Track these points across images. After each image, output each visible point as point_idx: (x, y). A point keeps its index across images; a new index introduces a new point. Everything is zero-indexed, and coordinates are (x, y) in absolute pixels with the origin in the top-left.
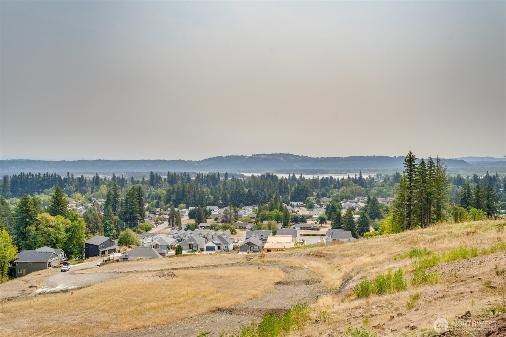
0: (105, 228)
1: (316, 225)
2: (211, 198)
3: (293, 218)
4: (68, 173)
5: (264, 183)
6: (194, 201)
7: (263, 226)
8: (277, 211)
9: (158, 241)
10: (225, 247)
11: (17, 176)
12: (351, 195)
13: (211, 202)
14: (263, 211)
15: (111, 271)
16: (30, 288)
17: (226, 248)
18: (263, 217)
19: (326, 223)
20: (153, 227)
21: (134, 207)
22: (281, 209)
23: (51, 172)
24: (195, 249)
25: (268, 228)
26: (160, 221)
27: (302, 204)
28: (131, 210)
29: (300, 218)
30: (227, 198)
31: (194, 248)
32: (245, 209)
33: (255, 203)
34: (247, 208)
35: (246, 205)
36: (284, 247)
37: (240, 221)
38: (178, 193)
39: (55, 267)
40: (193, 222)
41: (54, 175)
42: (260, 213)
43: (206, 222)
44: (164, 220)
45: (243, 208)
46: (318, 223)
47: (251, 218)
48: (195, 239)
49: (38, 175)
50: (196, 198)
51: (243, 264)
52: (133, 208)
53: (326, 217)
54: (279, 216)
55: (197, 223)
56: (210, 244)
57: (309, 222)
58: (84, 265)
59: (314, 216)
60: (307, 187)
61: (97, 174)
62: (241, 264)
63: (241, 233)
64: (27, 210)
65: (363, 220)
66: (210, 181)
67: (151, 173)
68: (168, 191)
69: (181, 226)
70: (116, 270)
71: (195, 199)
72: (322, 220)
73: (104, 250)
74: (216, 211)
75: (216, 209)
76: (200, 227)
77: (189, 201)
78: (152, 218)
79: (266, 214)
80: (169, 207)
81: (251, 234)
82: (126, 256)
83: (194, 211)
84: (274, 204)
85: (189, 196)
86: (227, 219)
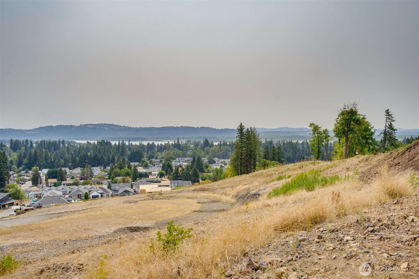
1: (157, 179)
2: (62, 161)
7: (118, 181)
8: (126, 169)
9: (49, 194)
10: (107, 195)
12: (174, 156)
13: (63, 164)
14: (115, 169)
18: (116, 174)
19: (164, 177)
26: (21, 182)
27: (138, 164)
29: (144, 174)
30: (76, 161)
31: (82, 198)
33: (100, 164)
34: (95, 168)
35: (94, 166)
36: (161, 190)
37: (94, 178)
38: (30, 157)
40: (55, 180)
42: (113, 171)
43: (66, 180)
46: (159, 177)
47: (103, 176)
50: (48, 161)
53: (164, 172)
54: (129, 173)
55: (59, 181)
56: (95, 194)
57: (150, 177)
59: (153, 173)
60: (141, 151)
65: (194, 174)
66: (52, 147)
70: (47, 213)
71: (47, 163)
72: (161, 175)
73: (4, 204)
75: (68, 170)
76: (63, 184)
77: (42, 164)
78: (12, 180)
79: (118, 172)
80: (23, 170)
81: (116, 187)
82: (39, 204)
83: (52, 172)
84: (122, 163)
85: (41, 160)
86: (84, 177)
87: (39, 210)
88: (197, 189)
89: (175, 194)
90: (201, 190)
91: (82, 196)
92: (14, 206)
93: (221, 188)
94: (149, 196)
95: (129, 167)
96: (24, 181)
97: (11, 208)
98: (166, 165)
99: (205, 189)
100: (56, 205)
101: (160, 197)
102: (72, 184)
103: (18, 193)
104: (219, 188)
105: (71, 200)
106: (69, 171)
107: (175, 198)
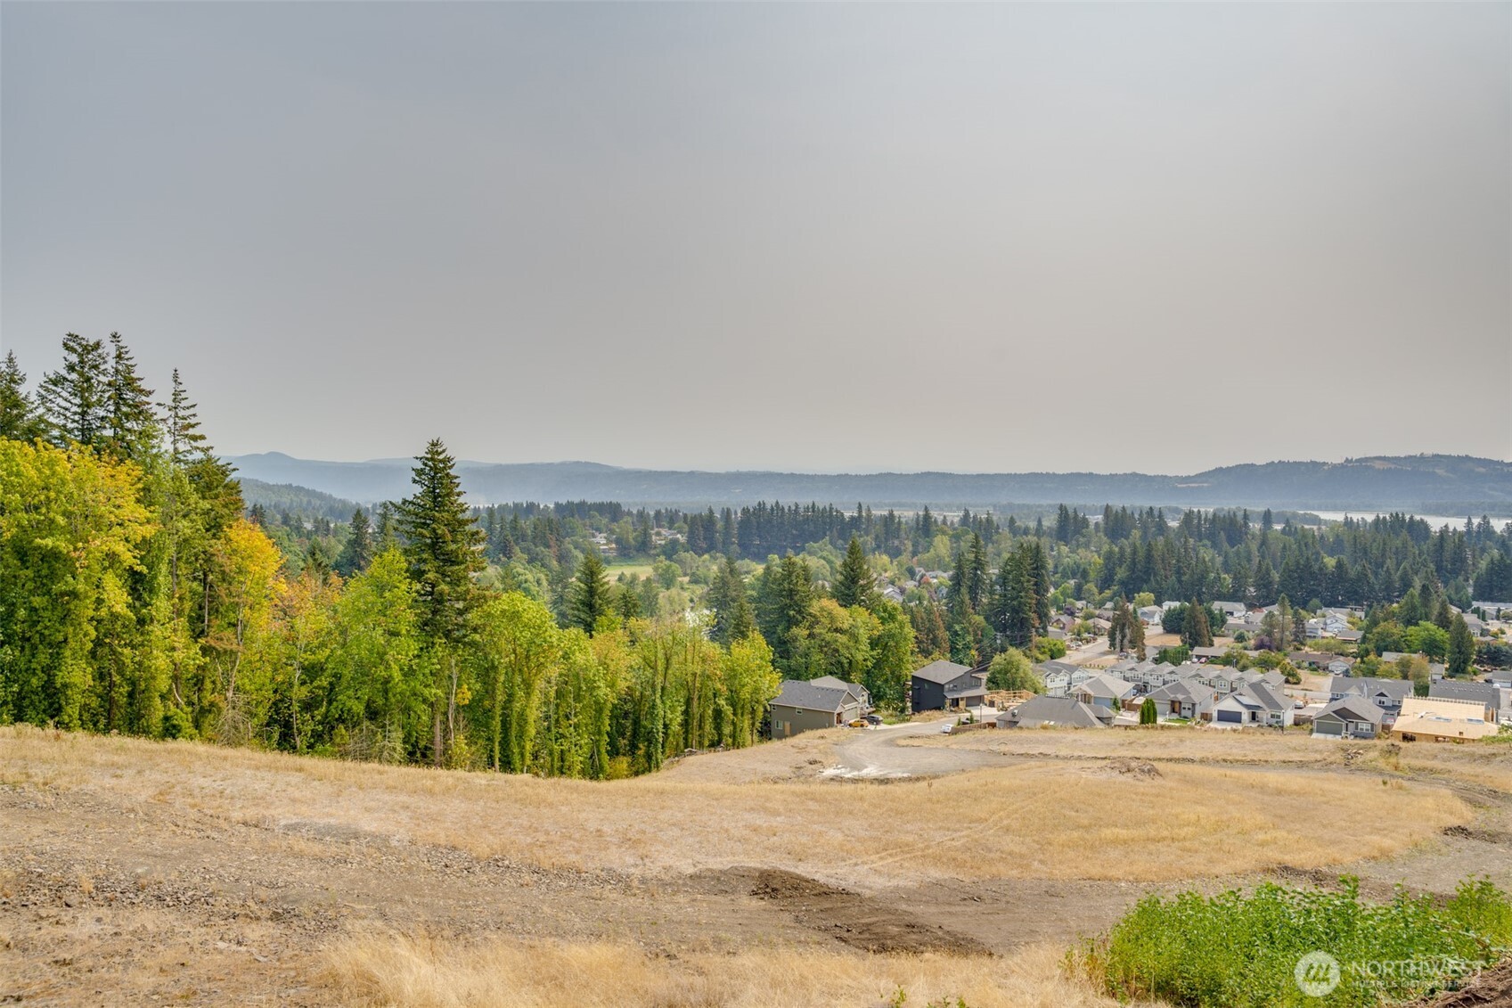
0: (953, 642)
2: (1225, 579)
3: (1484, 650)
4: (860, 505)
5: (1385, 544)
6: (1177, 586)
7: (1383, 667)
8: (1431, 625)
9: (1088, 685)
10: (1272, 716)
11: (752, 510)
13: (1225, 591)
14: (1382, 624)
15: (983, 748)
16: (811, 763)
17: (1275, 720)
18: (1384, 640)
20: (1069, 648)
21: (1022, 594)
22: (1444, 622)
23: (822, 501)
24: (1189, 713)
25: (1399, 675)
26: (1086, 635)
28: (1015, 603)
30: (1271, 583)
31: (1184, 713)
32: (1326, 614)
33: (1356, 600)
34: (1331, 611)
35: (1329, 605)
36: (1461, 733)
37: (1310, 647)
39: (850, 725)
40: (1175, 641)
41: (828, 509)
42: (1374, 631)
43: (1211, 645)
44: (1097, 632)
45: (1319, 612)
47: (1345, 642)
48: (1187, 687)
49: (793, 508)
50: (1184, 578)
51: (1334, 766)
52: (1021, 597)
54: (1435, 640)
55: (1187, 646)
56: (1229, 705)
58: (912, 727)
61: (926, 509)
62: (1326, 766)
63: (1313, 680)
64: (791, 590)
66: (1222, 533)
67: (1062, 508)
68: (1109, 557)
69: (1143, 650)
70: (995, 747)
71: (1180, 581)
73: (956, 696)
74: (1238, 615)
76: (1196, 657)
77: (1164, 585)
79: (1393, 634)
80: (1111, 599)
81: (1348, 688)
84: (1418, 605)
85: (1162, 572)
86: (1270, 641)
91: (1184, 709)
92: (981, 706)
96: (1095, 634)
102: (1226, 658)
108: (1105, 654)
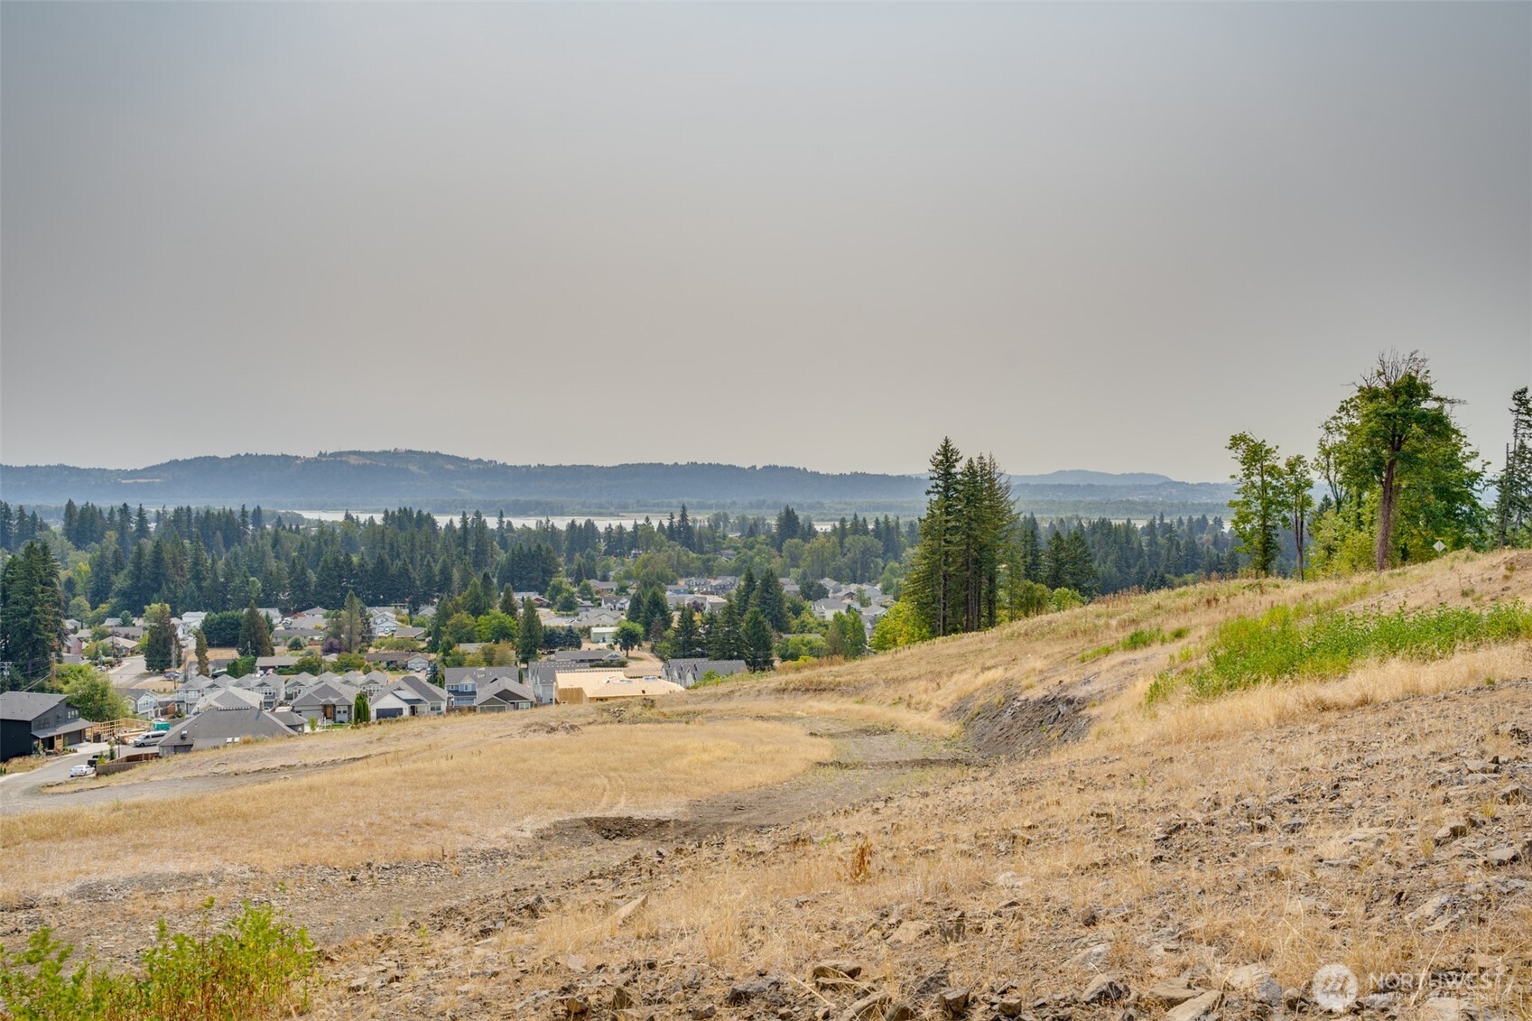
1: (614, 653)
2: (254, 582)
6: (196, 594)
8: (498, 613)
9: (216, 700)
10: (433, 709)
12: (669, 572)
14: (455, 615)
18: (460, 632)
19: (640, 646)
21: (37, 608)
25: (489, 662)
26: (105, 658)
27: (537, 599)
29: (563, 633)
30: (307, 584)
31: (339, 717)
32: (374, 613)
33: (398, 597)
34: (377, 610)
35: (372, 604)
36: (644, 692)
37: (376, 647)
38: (138, 567)
40: (231, 654)
42: (449, 623)
44: (121, 653)
46: (618, 646)
50: (204, 584)
52: (36, 612)
53: (639, 628)
54: (506, 628)
55: (247, 658)
56: (388, 702)
57: (586, 646)
59: (594, 630)
60: (547, 549)
65: (755, 634)
70: (216, 770)
71: (200, 588)
72: (628, 639)
73: (50, 735)
75: (277, 617)
76: (262, 668)
77: (180, 593)
78: (72, 650)
79: (466, 625)
80: (113, 614)
81: (461, 679)
82: (183, 738)
83: (219, 624)
84: (482, 594)
85: (177, 578)
86: (340, 643)
87: (182, 758)
88: (791, 686)
89: (705, 706)
90: (807, 690)
91: (339, 712)
92: (85, 743)
93: (887, 682)
94: (604, 710)
95: (509, 608)
96: (115, 656)
97: (76, 751)
98: (645, 601)
99: (823, 686)
100: (247, 742)
101: (648, 714)
102: (296, 666)
103: (98, 697)
104: (881, 682)
105: (302, 725)
106: (280, 619)
107: (710, 719)
108: (143, 676)
